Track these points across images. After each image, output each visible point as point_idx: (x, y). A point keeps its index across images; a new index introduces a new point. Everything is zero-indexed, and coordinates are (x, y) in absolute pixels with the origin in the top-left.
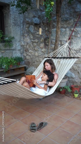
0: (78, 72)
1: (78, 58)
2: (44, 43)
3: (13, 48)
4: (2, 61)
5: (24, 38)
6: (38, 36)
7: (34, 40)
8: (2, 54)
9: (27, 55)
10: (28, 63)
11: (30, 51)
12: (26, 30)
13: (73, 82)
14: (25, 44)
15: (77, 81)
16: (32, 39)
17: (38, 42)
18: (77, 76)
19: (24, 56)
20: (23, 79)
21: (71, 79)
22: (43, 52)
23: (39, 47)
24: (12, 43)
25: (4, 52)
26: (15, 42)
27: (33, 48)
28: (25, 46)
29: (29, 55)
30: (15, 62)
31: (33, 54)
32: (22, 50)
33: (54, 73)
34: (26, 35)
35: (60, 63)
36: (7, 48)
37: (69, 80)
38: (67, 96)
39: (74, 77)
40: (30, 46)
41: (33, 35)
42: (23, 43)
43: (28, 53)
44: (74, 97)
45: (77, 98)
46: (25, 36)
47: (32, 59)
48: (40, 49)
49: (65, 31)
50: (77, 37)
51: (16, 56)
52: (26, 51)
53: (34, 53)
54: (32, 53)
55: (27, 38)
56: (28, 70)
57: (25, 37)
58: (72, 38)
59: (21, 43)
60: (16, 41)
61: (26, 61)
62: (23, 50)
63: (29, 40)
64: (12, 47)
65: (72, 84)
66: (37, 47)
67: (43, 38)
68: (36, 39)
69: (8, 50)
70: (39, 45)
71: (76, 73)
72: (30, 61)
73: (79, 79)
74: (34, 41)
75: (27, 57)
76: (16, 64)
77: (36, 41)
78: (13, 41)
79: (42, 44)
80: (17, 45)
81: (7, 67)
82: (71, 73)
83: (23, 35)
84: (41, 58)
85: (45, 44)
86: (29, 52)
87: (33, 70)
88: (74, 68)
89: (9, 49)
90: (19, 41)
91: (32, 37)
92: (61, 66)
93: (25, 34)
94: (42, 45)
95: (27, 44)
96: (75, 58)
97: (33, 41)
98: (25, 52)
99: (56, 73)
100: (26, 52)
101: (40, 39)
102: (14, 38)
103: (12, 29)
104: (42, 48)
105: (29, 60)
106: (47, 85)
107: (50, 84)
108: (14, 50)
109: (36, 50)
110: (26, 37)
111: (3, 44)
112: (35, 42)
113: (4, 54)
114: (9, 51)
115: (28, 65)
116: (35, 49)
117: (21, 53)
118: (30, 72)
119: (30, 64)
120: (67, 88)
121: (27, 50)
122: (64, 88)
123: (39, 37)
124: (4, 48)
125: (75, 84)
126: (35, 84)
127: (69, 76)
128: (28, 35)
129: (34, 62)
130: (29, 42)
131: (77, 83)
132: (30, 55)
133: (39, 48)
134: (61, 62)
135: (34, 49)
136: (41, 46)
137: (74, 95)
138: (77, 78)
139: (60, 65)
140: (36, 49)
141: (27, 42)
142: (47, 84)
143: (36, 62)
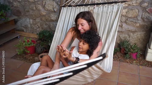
10: (18, 13)
47: (23, 6)
56: (19, 23)
61: (15, 10)
72: (21, 9)
84: (39, 6)
87: (27, 22)
96: (119, 2)
105: (18, 9)
115: (18, 16)
118: (23, 25)
119: (22, 14)
129: (28, 11)
143: (31, 11)
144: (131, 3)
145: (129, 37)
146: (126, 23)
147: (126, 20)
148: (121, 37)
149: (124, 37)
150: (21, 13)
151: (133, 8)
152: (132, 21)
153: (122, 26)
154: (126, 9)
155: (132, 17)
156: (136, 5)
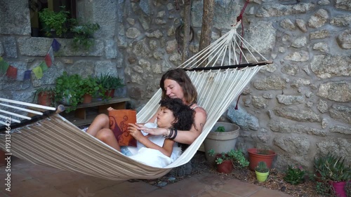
0: (268, 114)
1: (264, 64)
2: (175, 40)
3: (95, 54)
4: (63, 84)
5: (126, 30)
6: (160, 21)
7: (151, 31)
8: (65, 68)
9: (134, 72)
10: (137, 94)
11: (141, 61)
12: (132, 9)
13: (255, 141)
14: (128, 45)
15: (263, 138)
16: (146, 31)
17: (161, 37)
18: (264, 124)
19: (126, 75)
20: (101, 119)
21: (248, 134)
22: (173, 62)
23: (163, 51)
24: (92, 39)
25: (72, 62)
26: (102, 38)
27: (148, 54)
28: (129, 50)
29: (140, 71)
30: (97, 88)
31: (149, 68)
32: (122, 60)
33: (194, 107)
34: (131, 20)
35: (213, 82)
36: (79, 53)
37: (242, 134)
38: (236, 178)
39: (257, 125)
40: (140, 49)
41: (148, 21)
42: (122, 42)
43: (135, 68)
44: (256, 182)
45: (265, 183)
46: (128, 23)
47: (145, 81)
48: (166, 56)
49: (230, 4)
50: (263, 17)
51: (104, 73)
52: (131, 63)
53: (151, 67)
54: (146, 66)
55: (134, 29)
57: (128, 26)
58: (249, 23)
59: (119, 41)
60: (103, 35)
61: (132, 89)
62: (124, 59)
63: (139, 33)
64: (95, 50)
65: (250, 147)
66: (159, 49)
67: (173, 27)
68: (156, 30)
69: (81, 57)
70: (163, 45)
71: (262, 116)
72: (141, 88)
73: (270, 132)
74: (152, 35)
75: (135, 78)
76: (100, 94)
77: (157, 34)
78: (96, 34)
79: (171, 42)
80: (106, 47)
81: (75, 99)
82: (248, 116)
83: (124, 22)
85: (178, 43)
86: (140, 65)
88: (255, 102)
89: (86, 57)
90: (114, 37)
91: (145, 26)
92: (216, 90)
93: (128, 19)
94: (172, 45)
95: (135, 43)
96: (255, 65)
97: (148, 34)
98: (128, 65)
99: (201, 108)
100: (130, 66)
101: (167, 29)
102: (99, 26)
103: (94, 4)
104: (171, 53)
105: (138, 87)
106: (172, 139)
107: (182, 136)
108: (98, 58)
109: (156, 59)
110: (131, 26)
111: (69, 41)
112: (154, 38)
113: (71, 68)
114: (84, 61)
115: (136, 99)
116: (153, 56)
117: (118, 68)
119: (142, 96)
120: (236, 155)
121: (133, 61)
122: (227, 155)
123: (164, 24)
124: (70, 53)
125: (259, 147)
126: (133, 135)
127: (241, 124)
128: (137, 21)
130: (138, 39)
131: (265, 142)
132: (140, 74)
133: (163, 54)
134: (216, 79)
135: (150, 55)
136: (168, 47)
137: (255, 176)
138: (263, 130)
139: (214, 86)
140: (155, 56)
141: (134, 39)
142: (170, 136)
144: (337, 72)
145: (340, 148)
146: (330, 116)
147: (329, 109)
148: (321, 148)
149: (327, 148)
150: (140, 94)
151: (342, 82)
152: (342, 111)
153: (321, 122)
154: (328, 84)
155: (342, 102)
156: (348, 74)
